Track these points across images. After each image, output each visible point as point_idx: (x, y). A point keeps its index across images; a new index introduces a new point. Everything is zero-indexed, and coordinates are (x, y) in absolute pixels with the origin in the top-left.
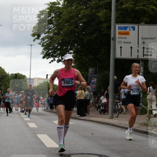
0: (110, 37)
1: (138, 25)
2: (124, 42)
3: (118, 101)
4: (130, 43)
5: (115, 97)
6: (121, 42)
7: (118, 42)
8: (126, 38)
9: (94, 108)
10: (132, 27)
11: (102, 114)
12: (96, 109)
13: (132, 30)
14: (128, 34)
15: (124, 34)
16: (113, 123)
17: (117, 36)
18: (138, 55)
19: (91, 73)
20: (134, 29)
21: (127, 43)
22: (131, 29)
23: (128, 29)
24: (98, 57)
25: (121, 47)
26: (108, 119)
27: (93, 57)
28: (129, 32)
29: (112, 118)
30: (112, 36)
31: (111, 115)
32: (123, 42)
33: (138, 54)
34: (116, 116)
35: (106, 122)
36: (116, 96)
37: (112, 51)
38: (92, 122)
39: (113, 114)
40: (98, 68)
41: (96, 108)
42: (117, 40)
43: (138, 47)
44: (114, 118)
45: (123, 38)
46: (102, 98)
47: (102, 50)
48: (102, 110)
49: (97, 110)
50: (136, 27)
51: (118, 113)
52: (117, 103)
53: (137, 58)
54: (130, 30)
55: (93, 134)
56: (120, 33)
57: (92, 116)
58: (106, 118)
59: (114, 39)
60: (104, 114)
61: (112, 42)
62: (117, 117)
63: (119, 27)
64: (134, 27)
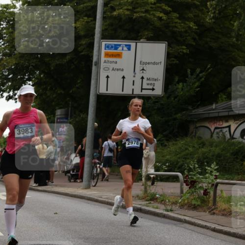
0: (92, 61)
1: (136, 43)
2: (113, 69)
3: (97, 161)
4: (123, 70)
5: (93, 154)
6: (109, 69)
7: (104, 69)
8: (116, 63)
9: (61, 172)
10: (126, 45)
11: (73, 182)
12: (64, 174)
13: (127, 49)
14: (119, 55)
15: (113, 56)
16: (89, 196)
17: (103, 59)
18: (133, 89)
19: (58, 117)
20: (129, 49)
21: (118, 70)
22: (125, 48)
23: (120, 48)
24: (71, 92)
25: (108, 77)
26: (83, 189)
27: (63, 92)
28: (122, 53)
29: (88, 187)
30: (95, 59)
31: (87, 183)
32: (111, 69)
33: (133, 87)
34: (93, 185)
35: (79, 194)
36: (95, 154)
37: (93, 82)
38: (57, 195)
39: (89, 182)
40: (70, 109)
42: (103, 65)
43: (134, 76)
44: (92, 188)
45: (111, 62)
47: (79, 81)
48: (72, 175)
49: (66, 175)
50: (133, 45)
51: (96, 180)
52: (95, 164)
53: (131, 93)
54: (123, 50)
55: (57, 213)
56: (107, 55)
57: (56, 186)
58: (79, 187)
59: (98, 64)
60: (75, 181)
61: (94, 68)
62: (95, 186)
63: (106, 44)
64: (130, 46)
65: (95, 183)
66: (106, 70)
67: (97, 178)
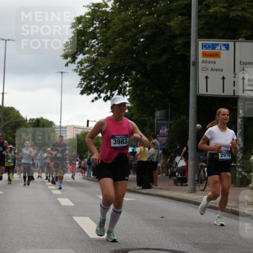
0: (190, 61)
1: (235, 42)
2: (212, 70)
3: (204, 164)
4: (222, 70)
6: (207, 69)
7: (202, 69)
8: (215, 63)
9: (164, 175)
10: (224, 45)
11: (179, 186)
12: (168, 177)
13: (225, 49)
14: (217, 55)
15: (211, 55)
16: (195, 200)
17: (201, 58)
18: (234, 91)
19: (158, 118)
20: (227, 48)
21: (217, 70)
22: (223, 48)
23: (218, 48)
24: (169, 92)
25: (207, 77)
26: (188, 193)
27: (161, 93)
28: (220, 53)
29: (194, 191)
30: (192, 59)
32: (210, 69)
33: (234, 88)
34: (202, 189)
35: (184, 198)
36: (202, 157)
37: (192, 83)
38: (161, 198)
39: (195, 185)
40: (169, 110)
41: (167, 175)
42: (201, 65)
43: (235, 77)
44: (197, 192)
45: (209, 62)
46: (178, 159)
47: (177, 82)
48: (179, 179)
49: (170, 178)
50: (231, 44)
51: (204, 185)
52: (202, 167)
53: (233, 94)
54: (221, 49)
55: (163, 217)
56: (204, 55)
57: (160, 189)
58: (184, 191)
59: (196, 64)
60: (182, 185)
61: (192, 68)
62: (203, 190)
63: (202, 44)
64: (228, 45)
65: (203, 188)
66: (204, 70)
67: (205, 182)
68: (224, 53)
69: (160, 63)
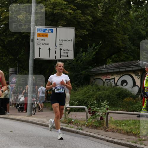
0: (30, 39)
1: (56, 28)
2: (43, 44)
4: (49, 44)
6: (40, 44)
7: (37, 44)
8: (45, 40)
9: (13, 106)
10: (50, 30)
12: (15, 107)
13: (51, 32)
14: (46, 36)
15: (42, 36)
17: (36, 37)
18: (55, 56)
19: (11, 73)
20: (52, 32)
21: (46, 44)
22: (50, 31)
23: (47, 31)
24: (18, 57)
25: (40, 49)
26: (27, 116)
27: (13, 58)
28: (48, 34)
30: (31, 38)
31: (30, 113)
32: (42, 44)
33: (55, 55)
34: (33, 114)
35: (25, 120)
37: (31, 52)
38: (11, 120)
40: (17, 68)
41: (15, 106)
42: (36, 41)
43: (56, 48)
44: (32, 116)
45: (41, 40)
47: (22, 51)
48: (20, 108)
50: (54, 29)
51: (34, 111)
52: (34, 101)
53: (54, 58)
54: (48, 32)
55: (12, 131)
56: (39, 35)
57: (11, 114)
58: (25, 115)
59: (33, 40)
60: (22, 112)
61: (31, 43)
62: (34, 115)
63: (38, 29)
64: (52, 30)
66: (38, 44)
68: (50, 34)
69: (13, 40)
